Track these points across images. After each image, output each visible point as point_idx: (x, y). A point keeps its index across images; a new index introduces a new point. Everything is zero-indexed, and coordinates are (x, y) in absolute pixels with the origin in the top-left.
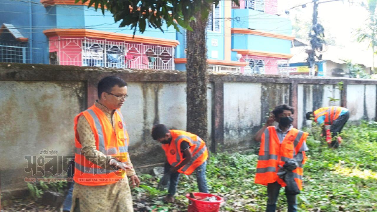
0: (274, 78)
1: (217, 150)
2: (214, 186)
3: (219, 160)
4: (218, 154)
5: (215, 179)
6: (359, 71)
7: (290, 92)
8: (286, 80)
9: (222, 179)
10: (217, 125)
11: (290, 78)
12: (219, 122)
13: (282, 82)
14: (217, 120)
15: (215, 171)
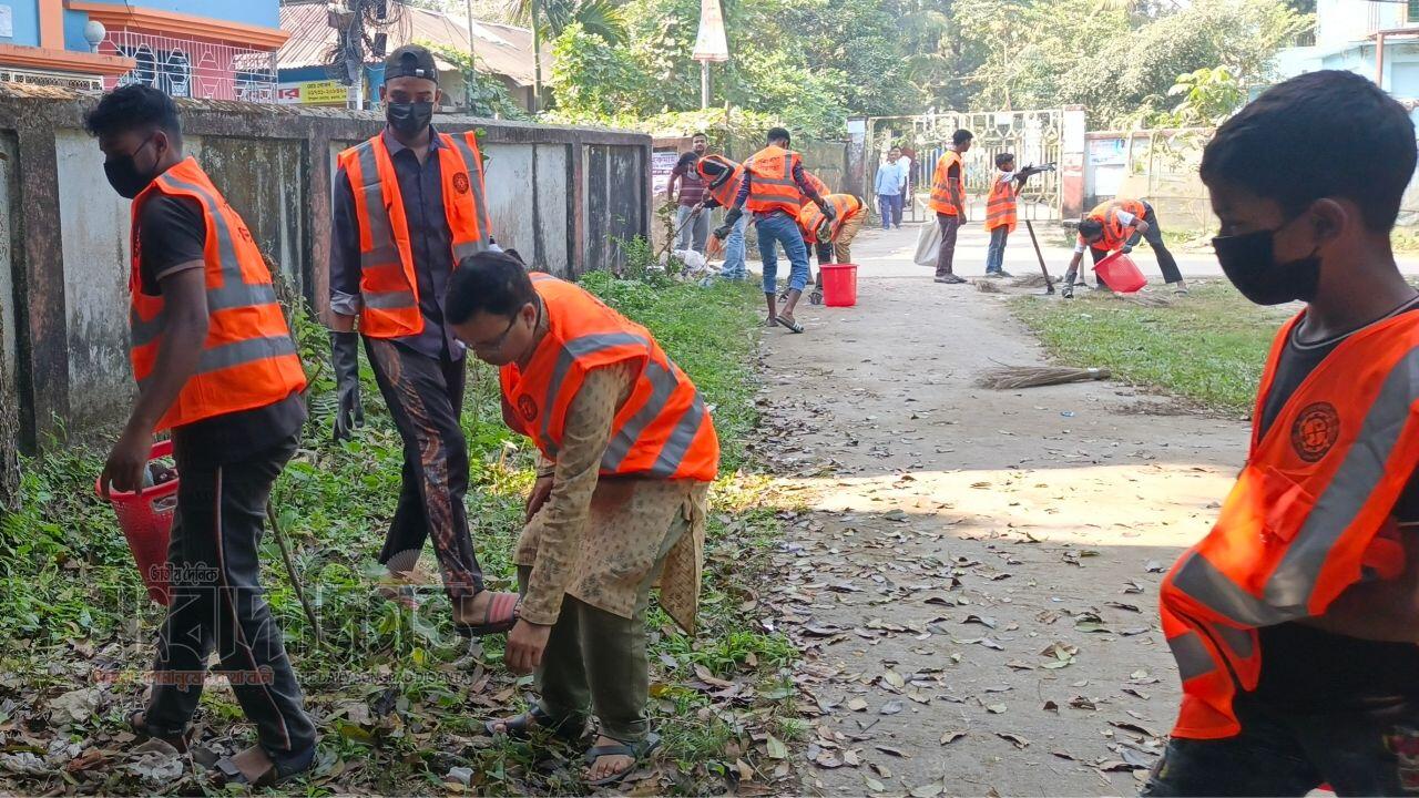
0: (246, 114)
1: (45, 440)
2: (48, 614)
3: (57, 483)
4: (50, 457)
5: (50, 577)
6: (497, 98)
7: (303, 174)
8: (290, 125)
9: (76, 572)
10: (36, 325)
11: (303, 119)
12: (46, 315)
13: (274, 135)
14: (37, 305)
15: (44, 539)
